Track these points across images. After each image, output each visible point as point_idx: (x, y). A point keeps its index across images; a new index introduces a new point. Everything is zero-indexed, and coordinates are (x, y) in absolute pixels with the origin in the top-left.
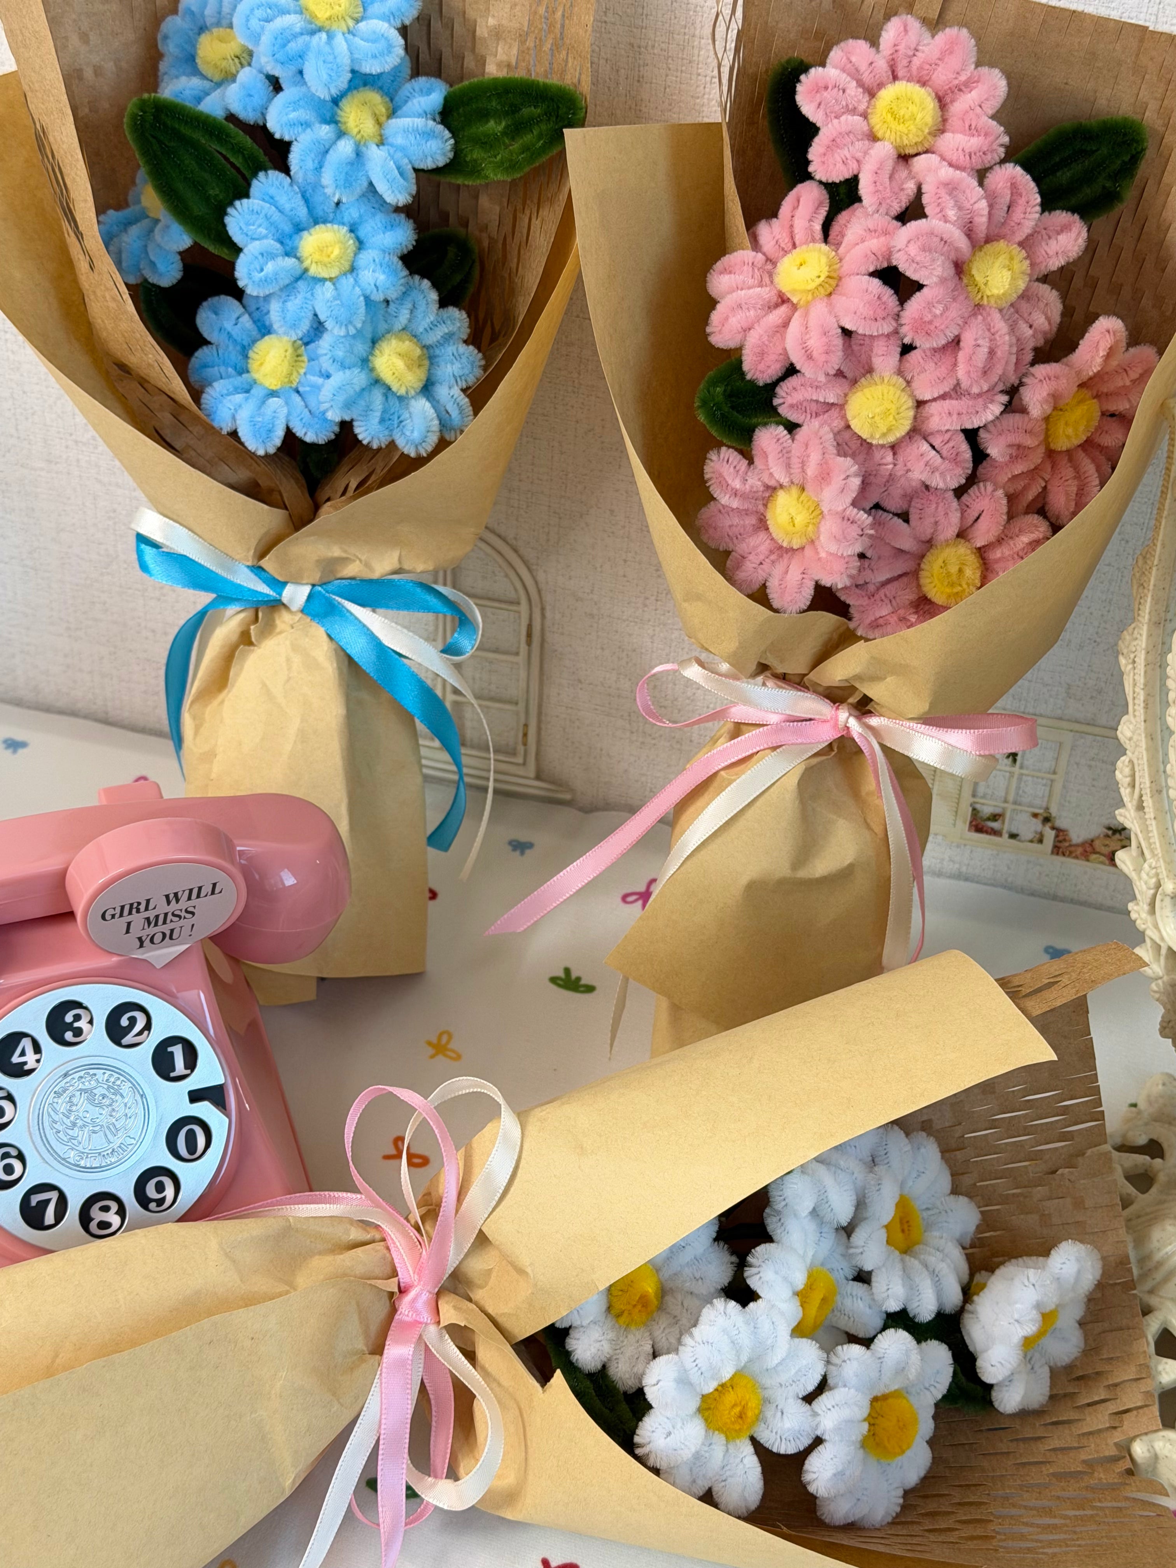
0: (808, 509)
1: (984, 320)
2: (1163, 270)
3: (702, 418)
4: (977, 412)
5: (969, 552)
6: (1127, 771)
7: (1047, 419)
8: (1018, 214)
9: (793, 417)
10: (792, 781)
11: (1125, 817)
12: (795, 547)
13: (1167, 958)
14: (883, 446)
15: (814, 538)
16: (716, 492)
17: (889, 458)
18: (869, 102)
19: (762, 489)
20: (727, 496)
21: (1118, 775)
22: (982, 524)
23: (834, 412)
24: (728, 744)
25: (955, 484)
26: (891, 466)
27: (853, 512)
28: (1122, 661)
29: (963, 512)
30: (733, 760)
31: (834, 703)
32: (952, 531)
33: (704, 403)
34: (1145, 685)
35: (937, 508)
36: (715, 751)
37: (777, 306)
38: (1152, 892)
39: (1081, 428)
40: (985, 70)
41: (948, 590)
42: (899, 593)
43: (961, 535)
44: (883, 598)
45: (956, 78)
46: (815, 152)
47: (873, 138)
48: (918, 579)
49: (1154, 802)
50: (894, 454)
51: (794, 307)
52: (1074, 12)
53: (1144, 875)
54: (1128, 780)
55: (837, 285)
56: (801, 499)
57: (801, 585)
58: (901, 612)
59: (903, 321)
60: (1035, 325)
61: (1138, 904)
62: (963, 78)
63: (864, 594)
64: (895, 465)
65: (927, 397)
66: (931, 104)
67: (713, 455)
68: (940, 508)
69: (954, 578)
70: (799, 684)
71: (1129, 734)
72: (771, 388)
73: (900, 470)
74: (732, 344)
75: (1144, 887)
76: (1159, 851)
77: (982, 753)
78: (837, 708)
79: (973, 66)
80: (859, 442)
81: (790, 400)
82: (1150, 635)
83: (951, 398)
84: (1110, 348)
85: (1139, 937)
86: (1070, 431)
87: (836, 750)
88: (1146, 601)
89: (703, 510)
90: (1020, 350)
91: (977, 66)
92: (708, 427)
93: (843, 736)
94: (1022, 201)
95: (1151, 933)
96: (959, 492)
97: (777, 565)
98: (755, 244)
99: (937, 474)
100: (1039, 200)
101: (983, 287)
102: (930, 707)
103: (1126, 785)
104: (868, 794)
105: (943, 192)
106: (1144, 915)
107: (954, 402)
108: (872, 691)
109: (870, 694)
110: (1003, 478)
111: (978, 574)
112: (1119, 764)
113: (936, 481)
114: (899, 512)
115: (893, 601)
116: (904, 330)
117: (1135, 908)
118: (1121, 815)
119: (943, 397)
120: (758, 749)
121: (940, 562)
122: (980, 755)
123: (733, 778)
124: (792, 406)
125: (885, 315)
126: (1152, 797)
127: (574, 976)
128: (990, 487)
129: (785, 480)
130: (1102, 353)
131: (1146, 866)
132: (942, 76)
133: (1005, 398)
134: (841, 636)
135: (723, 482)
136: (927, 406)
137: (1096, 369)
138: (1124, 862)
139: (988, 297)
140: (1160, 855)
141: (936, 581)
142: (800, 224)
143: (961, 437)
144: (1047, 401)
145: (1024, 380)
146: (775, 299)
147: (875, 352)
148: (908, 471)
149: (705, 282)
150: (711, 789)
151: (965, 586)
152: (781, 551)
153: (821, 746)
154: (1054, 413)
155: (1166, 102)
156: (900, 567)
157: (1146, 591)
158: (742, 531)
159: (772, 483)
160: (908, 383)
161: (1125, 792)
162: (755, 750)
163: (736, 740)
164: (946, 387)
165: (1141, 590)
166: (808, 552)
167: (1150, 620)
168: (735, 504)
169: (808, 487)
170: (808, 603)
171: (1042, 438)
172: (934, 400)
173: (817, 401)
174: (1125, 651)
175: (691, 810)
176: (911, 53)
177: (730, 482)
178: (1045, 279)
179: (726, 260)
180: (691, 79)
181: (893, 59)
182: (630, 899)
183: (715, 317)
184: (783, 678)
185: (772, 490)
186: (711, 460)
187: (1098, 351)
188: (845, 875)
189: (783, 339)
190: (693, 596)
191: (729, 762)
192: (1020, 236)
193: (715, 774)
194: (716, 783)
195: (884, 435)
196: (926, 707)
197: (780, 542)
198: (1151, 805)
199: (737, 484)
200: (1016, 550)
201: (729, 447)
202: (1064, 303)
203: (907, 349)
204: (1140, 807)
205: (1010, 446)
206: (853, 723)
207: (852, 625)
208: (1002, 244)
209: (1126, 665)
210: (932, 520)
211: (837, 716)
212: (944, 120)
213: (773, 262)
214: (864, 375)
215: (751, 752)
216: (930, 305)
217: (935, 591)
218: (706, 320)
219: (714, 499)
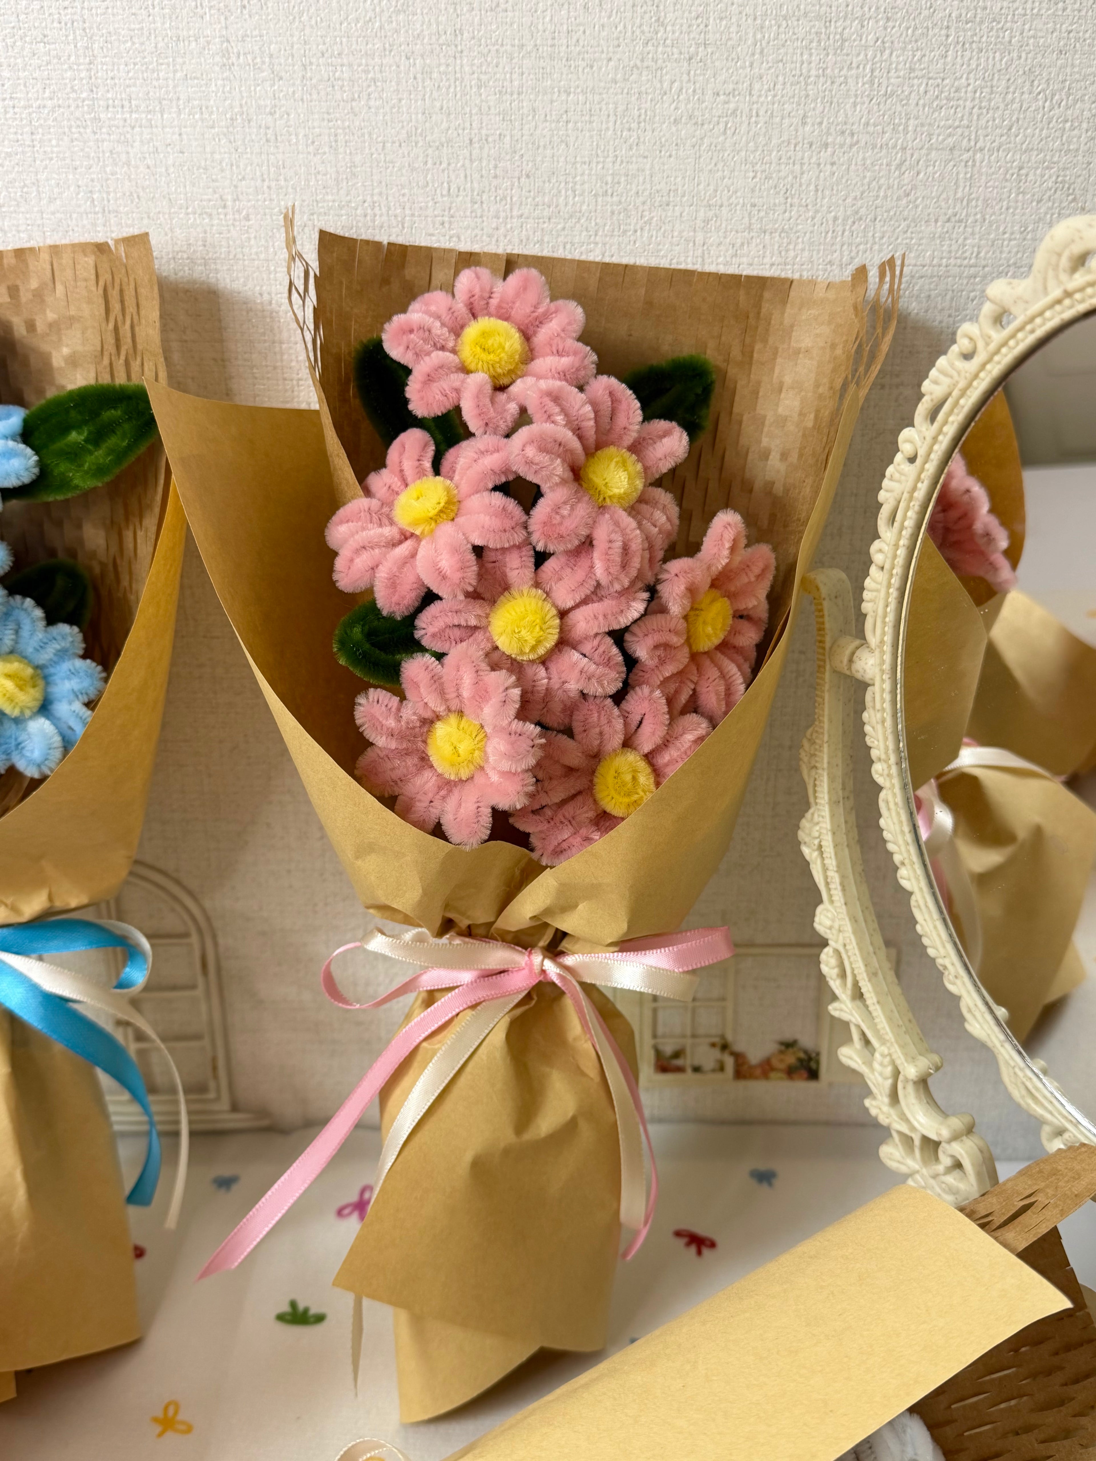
0: (470, 735)
1: (611, 518)
2: (751, 491)
3: (342, 661)
4: (622, 611)
5: (638, 758)
6: (833, 962)
7: (686, 617)
8: (621, 420)
9: (438, 648)
10: (499, 1036)
11: (841, 1010)
12: (464, 779)
13: (922, 1149)
14: (532, 662)
15: (482, 764)
16: (370, 735)
17: (542, 672)
18: (456, 340)
19: (418, 724)
20: (384, 738)
21: (824, 969)
22: (647, 729)
23: (479, 635)
24: (426, 1013)
25: (612, 689)
26: (546, 681)
27: (517, 725)
28: (806, 850)
29: (625, 718)
30: (433, 1028)
31: (526, 949)
32: (618, 739)
33: (343, 643)
34: (838, 866)
35: (599, 716)
36: (413, 1023)
37: (400, 542)
38: (890, 1082)
39: (719, 626)
40: (560, 302)
41: (626, 800)
42: (578, 812)
43: (628, 744)
44: (563, 820)
45: (534, 312)
46: (413, 390)
47: (465, 370)
48: (593, 795)
49: (873, 985)
50: (547, 669)
51: (418, 539)
52: (626, 266)
53: (876, 1066)
54: (836, 971)
55: (459, 509)
56: (461, 727)
57: (478, 814)
58: (583, 832)
59: (531, 528)
60: (658, 524)
61: (875, 1098)
62: (541, 310)
63: (542, 819)
64: (549, 679)
65: (570, 604)
66: (516, 336)
67: (361, 700)
68: (602, 718)
69: (630, 785)
70: (487, 937)
71: (828, 923)
72: (410, 620)
73: (555, 683)
74: (361, 585)
75: (880, 1079)
76: (890, 1036)
77: (686, 969)
78: (530, 953)
79: (548, 300)
80: (509, 662)
81: (431, 630)
82: (832, 816)
83: (593, 602)
84: (734, 540)
85: (883, 1133)
86: (709, 630)
87: (535, 998)
88: (822, 781)
89: (360, 758)
90: (651, 548)
91: (552, 300)
92: (351, 669)
93: (540, 982)
94: (623, 406)
95: (898, 1126)
96: (618, 698)
97: (448, 800)
98: (368, 492)
99: (594, 680)
100: (639, 405)
101: (603, 488)
102: (629, 927)
103: (834, 976)
104: (575, 1039)
105: (547, 401)
106: (885, 1109)
107: (596, 605)
108: (565, 924)
109: (564, 927)
110: (657, 680)
111: (652, 780)
112: (823, 957)
113: (594, 688)
114: (562, 728)
115: (573, 822)
116: (534, 538)
117: (874, 1103)
118: (836, 1010)
119: (585, 601)
120: (457, 1011)
121: (612, 773)
122: (684, 972)
123: (436, 1046)
124: (434, 635)
125: (513, 524)
126: (870, 980)
127: (301, 1306)
128: (646, 689)
129: (441, 709)
130: (727, 545)
131: (877, 1055)
132: (521, 310)
133: (646, 595)
134: (523, 871)
135: (377, 724)
136: (571, 615)
137: (724, 561)
138: (851, 1058)
139: (610, 497)
140: (893, 1040)
141: (613, 793)
142: (408, 466)
143: (609, 641)
144: (685, 595)
145: (659, 577)
146: (397, 536)
147: (508, 565)
148: (564, 683)
149: (324, 537)
150: (416, 1064)
151: (642, 793)
152: (448, 785)
153: (521, 996)
154: (692, 613)
155: (723, 338)
156: (574, 784)
157: (820, 771)
158: (405, 771)
159: (428, 715)
160: (547, 594)
161: (835, 984)
162: (454, 1013)
163: (432, 1008)
164: (587, 589)
165: (813, 772)
166: (479, 779)
167: (830, 799)
168: (393, 745)
169: (466, 711)
170: (488, 832)
171: (685, 638)
172: (577, 606)
173: (459, 626)
174: (807, 839)
175: (397, 1093)
176: (487, 295)
177: (384, 722)
178: (659, 483)
179: (341, 513)
180: (278, 385)
181: (471, 303)
182: (346, 1211)
183: (340, 563)
184: (469, 933)
185: (429, 722)
186: (360, 704)
187: (723, 545)
188: (570, 1127)
189: (414, 567)
190: (365, 849)
191: (430, 1031)
192: (628, 440)
193: (417, 1048)
194: (419, 1057)
195: (533, 648)
196: (625, 926)
197: (447, 776)
198: (871, 989)
199: (391, 723)
200: (683, 750)
201: (376, 687)
202: (680, 505)
203: (541, 558)
204: (858, 995)
205: (656, 647)
206: (550, 966)
207: (535, 856)
208: (612, 450)
209: (811, 854)
210: (597, 730)
211: (531, 961)
212: (531, 350)
213: (388, 504)
214: (502, 594)
215: (450, 1015)
216: (557, 509)
217: (613, 804)
218: (331, 569)
219: (372, 744)
